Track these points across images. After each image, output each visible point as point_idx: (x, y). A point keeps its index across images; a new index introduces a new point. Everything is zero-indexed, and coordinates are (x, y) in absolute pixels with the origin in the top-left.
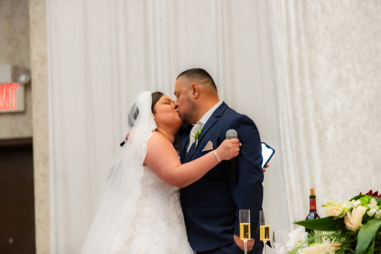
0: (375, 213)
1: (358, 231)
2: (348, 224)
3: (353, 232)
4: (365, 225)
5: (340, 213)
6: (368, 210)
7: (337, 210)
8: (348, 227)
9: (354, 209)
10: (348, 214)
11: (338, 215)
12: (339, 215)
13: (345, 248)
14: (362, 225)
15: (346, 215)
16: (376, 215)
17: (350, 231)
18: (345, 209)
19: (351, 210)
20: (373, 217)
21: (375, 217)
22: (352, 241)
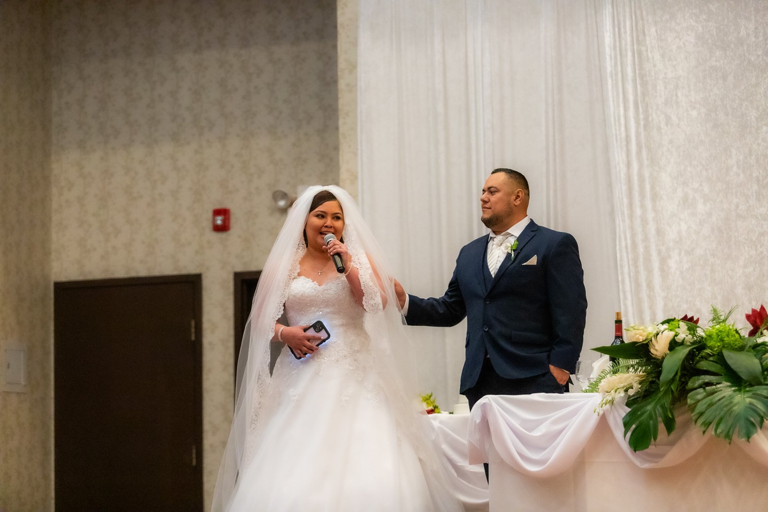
0: (684, 339)
1: (663, 358)
2: (652, 351)
3: (658, 359)
4: (672, 352)
5: (644, 338)
6: (676, 335)
7: (641, 335)
8: (652, 354)
9: (660, 333)
10: (653, 339)
11: (641, 340)
12: (643, 341)
13: (650, 379)
14: (668, 352)
15: (651, 340)
16: (685, 340)
17: (654, 359)
18: (650, 333)
19: (658, 334)
20: (682, 343)
21: (685, 343)
22: (657, 370)
